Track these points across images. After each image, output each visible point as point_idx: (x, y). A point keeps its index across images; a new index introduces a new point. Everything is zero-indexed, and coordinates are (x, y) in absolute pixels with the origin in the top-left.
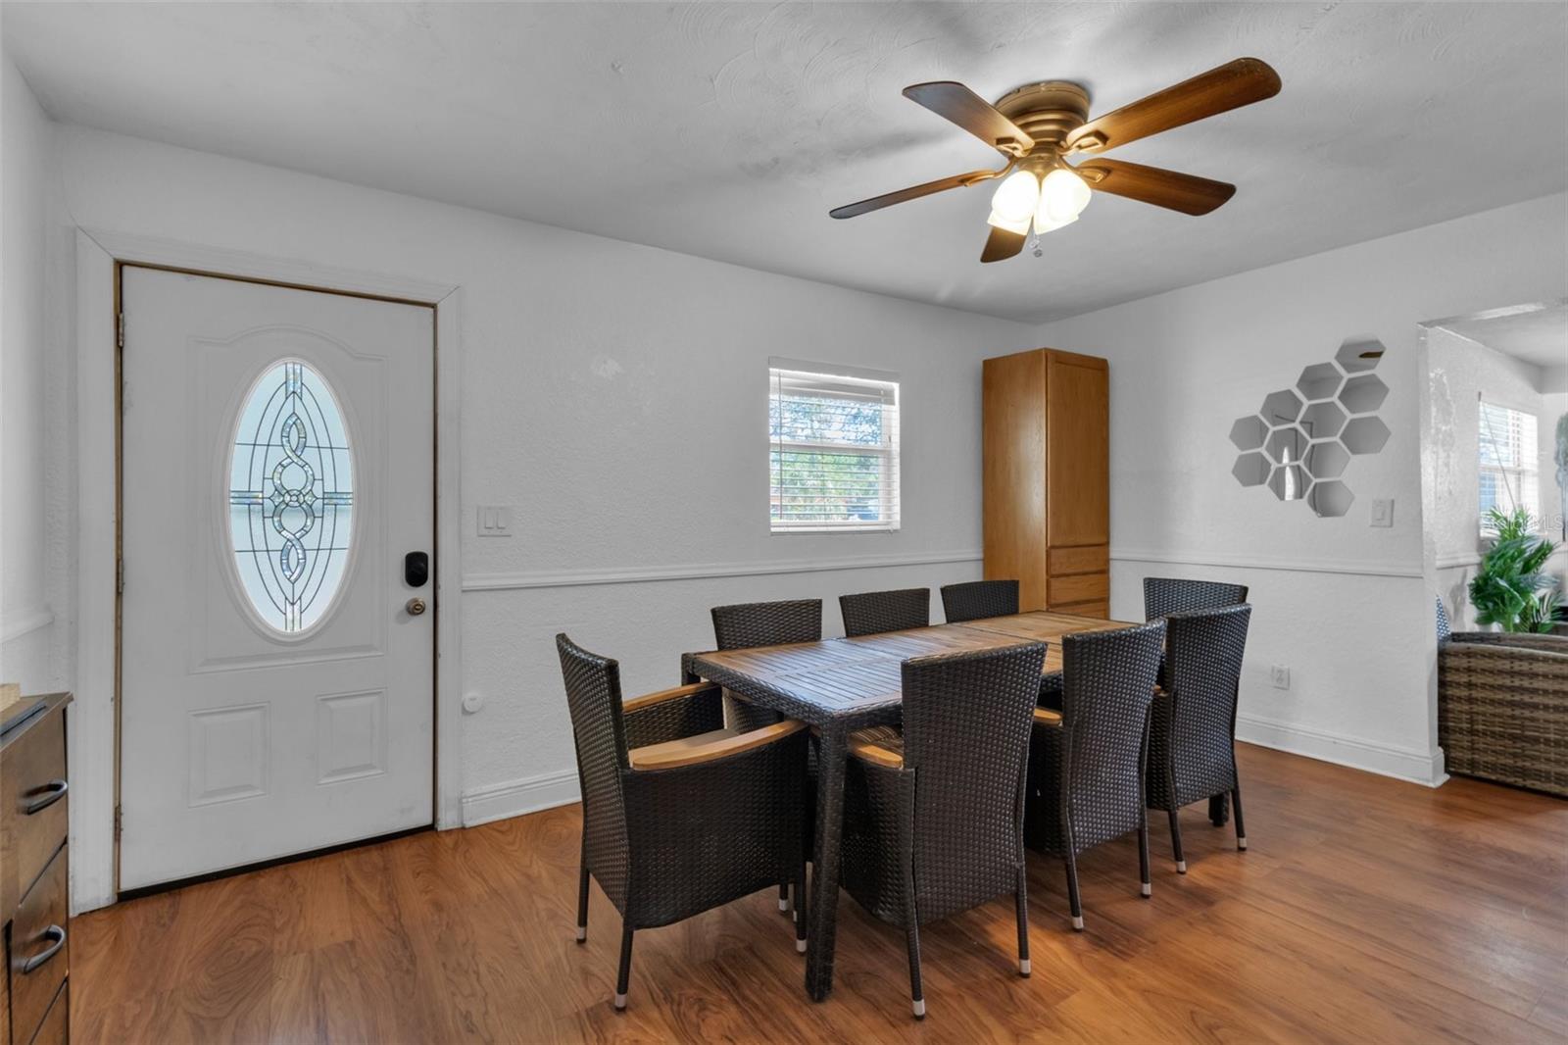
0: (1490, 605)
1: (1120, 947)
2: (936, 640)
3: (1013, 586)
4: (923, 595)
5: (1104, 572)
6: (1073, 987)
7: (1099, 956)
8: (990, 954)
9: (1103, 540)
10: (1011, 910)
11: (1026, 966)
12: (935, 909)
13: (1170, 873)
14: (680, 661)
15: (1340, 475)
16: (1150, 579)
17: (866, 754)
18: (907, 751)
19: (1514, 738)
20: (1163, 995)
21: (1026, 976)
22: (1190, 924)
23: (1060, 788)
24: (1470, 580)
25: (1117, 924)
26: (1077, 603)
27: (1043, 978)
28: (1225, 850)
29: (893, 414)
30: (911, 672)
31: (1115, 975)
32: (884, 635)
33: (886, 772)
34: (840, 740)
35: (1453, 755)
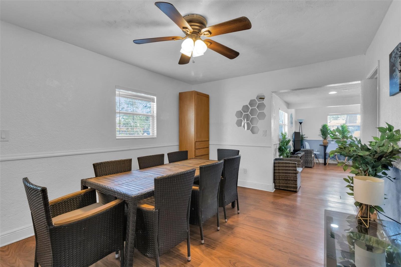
0: (281, 152)
1: (213, 246)
2: (166, 168)
3: (187, 152)
4: (163, 156)
5: (208, 147)
6: (201, 261)
7: (209, 250)
8: (180, 257)
9: (207, 140)
10: (185, 242)
11: (190, 258)
12: (164, 250)
13: (224, 223)
14: (80, 182)
15: (257, 125)
16: (219, 149)
17: (143, 207)
18: (156, 205)
19: (286, 180)
20: (223, 257)
21: (189, 261)
22: (229, 236)
23: (199, 207)
24: (278, 147)
25: (212, 239)
26: (202, 155)
27: (194, 261)
28: (235, 214)
29: (154, 105)
30: (157, 181)
31: (212, 254)
32: (151, 168)
33: (150, 212)
34: (135, 204)
35: (276, 185)
